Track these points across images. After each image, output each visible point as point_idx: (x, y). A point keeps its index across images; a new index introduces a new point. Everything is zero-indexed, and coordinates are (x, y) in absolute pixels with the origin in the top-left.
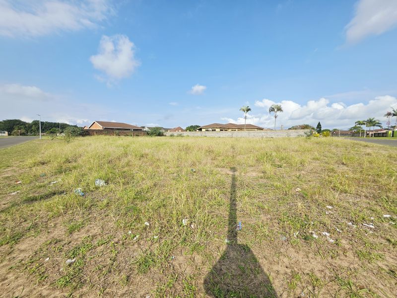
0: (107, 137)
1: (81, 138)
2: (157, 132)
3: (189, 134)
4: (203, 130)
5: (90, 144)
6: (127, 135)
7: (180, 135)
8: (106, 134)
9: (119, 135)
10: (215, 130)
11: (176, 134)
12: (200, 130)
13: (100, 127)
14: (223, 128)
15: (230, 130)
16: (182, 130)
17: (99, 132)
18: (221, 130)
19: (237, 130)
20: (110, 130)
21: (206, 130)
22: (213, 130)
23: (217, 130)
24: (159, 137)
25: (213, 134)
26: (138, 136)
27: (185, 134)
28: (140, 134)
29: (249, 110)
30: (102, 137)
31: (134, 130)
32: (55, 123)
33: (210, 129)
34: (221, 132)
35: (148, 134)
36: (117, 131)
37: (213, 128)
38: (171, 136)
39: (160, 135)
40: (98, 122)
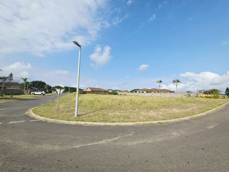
0: (92, 94)
1: (82, 95)
2: (115, 93)
4: (137, 92)
5: (86, 97)
6: (101, 94)
7: (125, 95)
8: (92, 93)
9: (97, 94)
10: (143, 92)
11: (123, 93)
12: (136, 92)
13: (90, 90)
14: (148, 91)
15: (152, 92)
16: (128, 92)
17: (89, 92)
18: (147, 92)
19: (156, 92)
20: (94, 91)
21: (139, 92)
22: (142, 92)
23: (144, 92)
24: (115, 95)
25: (142, 94)
26: (105, 94)
27: (128, 94)
28: (106, 94)
29: (161, 82)
31: (104, 91)
32: (72, 88)
33: (141, 92)
34: (147, 93)
35: (110, 93)
36: (97, 92)
37: (143, 91)
38: (121, 95)
39: (116, 94)
40: (89, 88)
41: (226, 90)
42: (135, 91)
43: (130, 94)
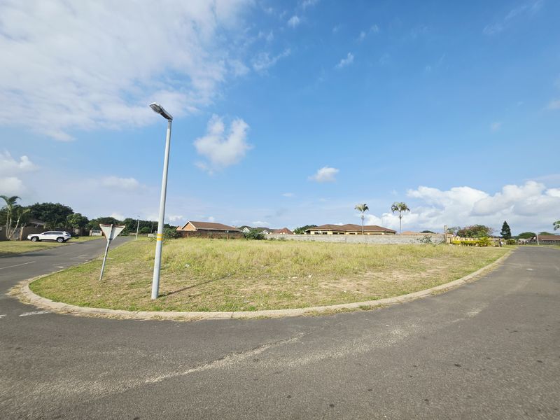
0: (200, 239)
1: (174, 240)
2: (257, 235)
3: (294, 238)
4: (312, 233)
5: (183, 247)
6: (221, 238)
7: (282, 239)
8: (199, 236)
9: (212, 237)
10: (326, 233)
11: (277, 236)
12: (309, 232)
13: (193, 228)
14: (337, 231)
15: (347, 233)
16: (289, 232)
17: (191, 234)
18: (334, 233)
19: (356, 233)
20: (205, 231)
21: (316, 233)
22: (323, 233)
23: (329, 233)
25: (322, 239)
26: (233, 238)
27: (289, 237)
28: (236, 237)
29: (367, 208)
30: (195, 239)
31: (229, 231)
33: (320, 232)
34: (335, 235)
35: (245, 236)
36: (211, 233)
37: (325, 230)
38: (272, 239)
39: (260, 238)
40: (192, 222)
41: (504, 227)
42: (307, 230)
43: (295, 236)
